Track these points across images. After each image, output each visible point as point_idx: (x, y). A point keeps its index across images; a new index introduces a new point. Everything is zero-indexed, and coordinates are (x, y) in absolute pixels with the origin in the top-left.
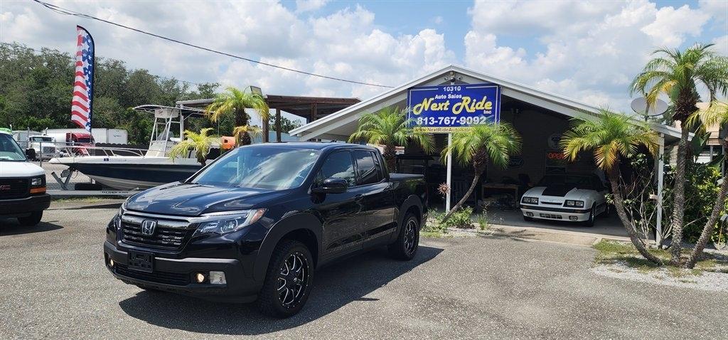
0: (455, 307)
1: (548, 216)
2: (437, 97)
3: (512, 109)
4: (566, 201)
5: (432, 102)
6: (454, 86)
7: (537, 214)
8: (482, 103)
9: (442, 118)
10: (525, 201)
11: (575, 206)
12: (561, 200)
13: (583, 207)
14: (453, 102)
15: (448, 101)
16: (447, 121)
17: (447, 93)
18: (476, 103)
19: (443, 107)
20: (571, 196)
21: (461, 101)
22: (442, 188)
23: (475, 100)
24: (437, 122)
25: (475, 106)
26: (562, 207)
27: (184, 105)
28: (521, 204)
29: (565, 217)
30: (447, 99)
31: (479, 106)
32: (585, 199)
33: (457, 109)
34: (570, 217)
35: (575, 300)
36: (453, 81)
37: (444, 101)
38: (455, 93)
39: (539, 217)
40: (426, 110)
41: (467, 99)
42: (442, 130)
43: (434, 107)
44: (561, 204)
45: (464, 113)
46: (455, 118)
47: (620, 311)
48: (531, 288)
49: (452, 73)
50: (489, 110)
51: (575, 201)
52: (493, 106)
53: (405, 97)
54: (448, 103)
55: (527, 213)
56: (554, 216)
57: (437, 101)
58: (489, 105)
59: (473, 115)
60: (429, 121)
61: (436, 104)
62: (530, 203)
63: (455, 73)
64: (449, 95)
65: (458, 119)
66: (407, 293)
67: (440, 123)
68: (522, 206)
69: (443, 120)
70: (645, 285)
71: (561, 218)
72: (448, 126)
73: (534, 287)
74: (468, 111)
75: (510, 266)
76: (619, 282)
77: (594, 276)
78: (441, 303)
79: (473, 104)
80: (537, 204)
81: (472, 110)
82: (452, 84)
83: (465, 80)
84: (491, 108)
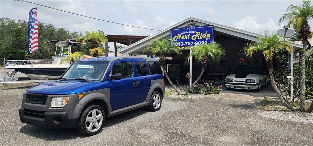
0: (187, 138)
1: (238, 87)
2: (184, 33)
3: (221, 39)
4: (247, 80)
5: (182, 35)
6: (192, 27)
7: (232, 87)
8: (205, 35)
9: (187, 43)
10: (227, 80)
11: (251, 82)
12: (244, 79)
13: (254, 83)
14: (192, 35)
15: (189, 34)
16: (189, 43)
17: (189, 31)
18: (202, 35)
19: (187, 37)
20: (249, 78)
21: (195, 34)
22: (188, 75)
23: (202, 34)
24: (184, 44)
25: (202, 36)
26: (244, 83)
27: (71, 41)
28: (225, 82)
29: (246, 87)
30: (189, 33)
31: (204, 36)
32: (256, 79)
33: (194, 38)
34: (248, 87)
35: (252, 132)
36: (191, 25)
37: (187, 34)
38: (193, 30)
39: (234, 88)
40: (179, 39)
41: (198, 33)
42: (187, 48)
43: (183, 38)
44: (244, 81)
45: (197, 40)
46: (193, 42)
47: (276, 138)
48: (229, 125)
49: (191, 21)
50: (208, 38)
51: (251, 80)
52: (211, 36)
53: (169, 33)
54: (189, 35)
55: (228, 86)
56: (241, 87)
57: (184, 35)
58: (208, 36)
59: (201, 40)
60: (181, 44)
61: (184, 36)
62: (229, 81)
63: (192, 21)
64: (190, 32)
65: (194, 43)
66: (163, 130)
67: (186, 45)
68: (226, 83)
69: (187, 44)
70: (288, 122)
71: (244, 88)
72: (189, 46)
73: (230, 125)
74: (199, 38)
75: (218, 113)
76: (274, 121)
77: (261, 118)
78: (180, 136)
79: (201, 35)
80: (233, 82)
81: (201, 38)
82: (191, 26)
83: (197, 24)
84: (210, 37)
